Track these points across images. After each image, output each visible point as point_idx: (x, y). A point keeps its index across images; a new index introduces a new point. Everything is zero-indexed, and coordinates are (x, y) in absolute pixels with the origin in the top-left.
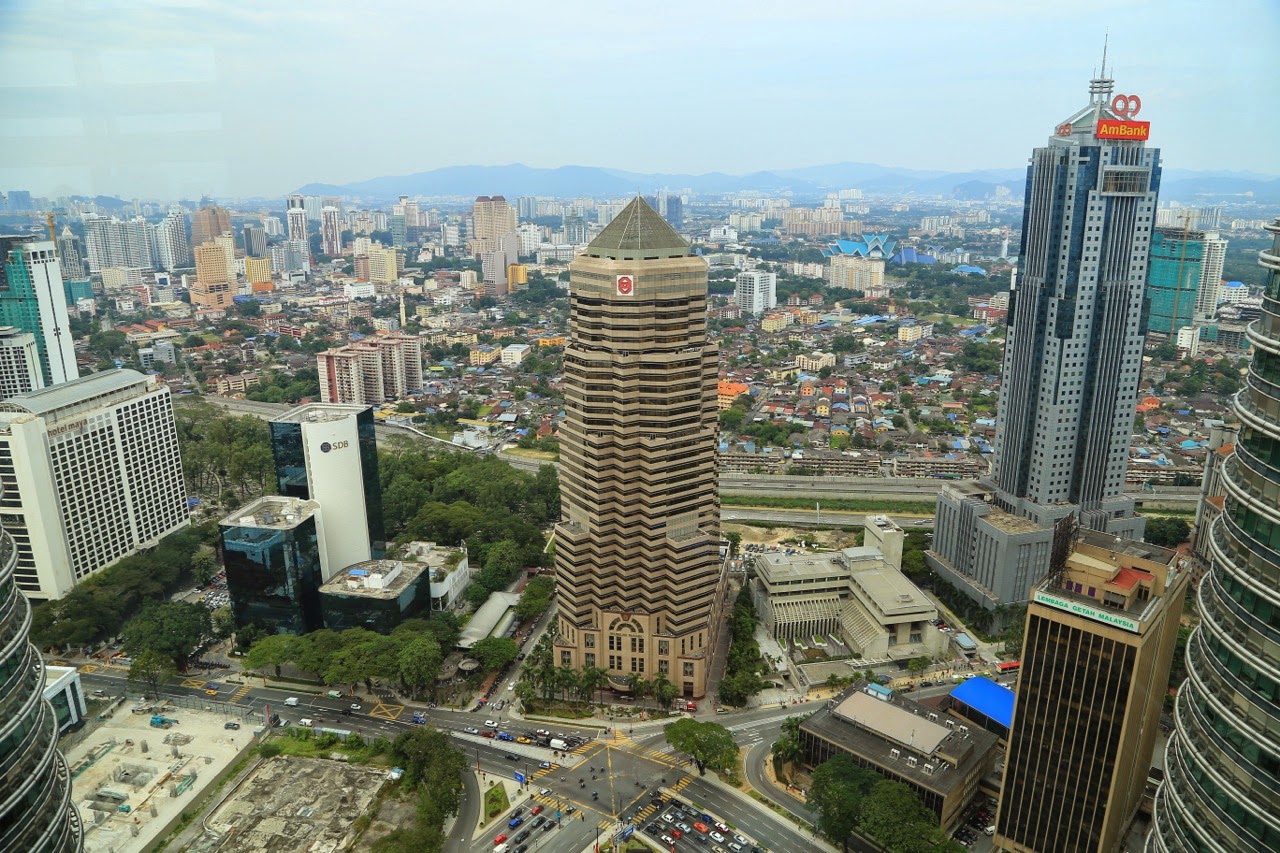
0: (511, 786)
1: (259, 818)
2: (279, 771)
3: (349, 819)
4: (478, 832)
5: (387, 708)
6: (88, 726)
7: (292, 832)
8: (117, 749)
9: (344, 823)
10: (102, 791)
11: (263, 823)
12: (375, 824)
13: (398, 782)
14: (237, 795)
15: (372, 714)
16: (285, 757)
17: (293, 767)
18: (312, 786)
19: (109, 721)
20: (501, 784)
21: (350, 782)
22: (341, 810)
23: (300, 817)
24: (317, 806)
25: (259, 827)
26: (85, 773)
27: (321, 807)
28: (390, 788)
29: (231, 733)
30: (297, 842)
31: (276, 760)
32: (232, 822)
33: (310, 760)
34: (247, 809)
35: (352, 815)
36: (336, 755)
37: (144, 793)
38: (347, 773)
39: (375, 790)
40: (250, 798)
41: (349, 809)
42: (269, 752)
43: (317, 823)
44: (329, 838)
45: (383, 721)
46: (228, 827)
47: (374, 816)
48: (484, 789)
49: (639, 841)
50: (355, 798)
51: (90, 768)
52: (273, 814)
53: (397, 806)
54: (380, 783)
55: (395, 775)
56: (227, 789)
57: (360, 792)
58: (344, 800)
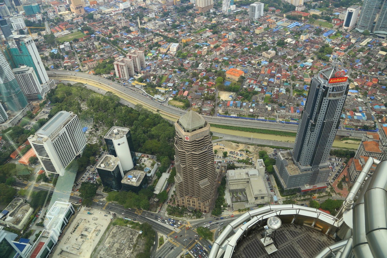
0: (165, 237)
1: (114, 243)
2: (117, 230)
3: (132, 244)
4: (158, 249)
5: (139, 211)
6: (76, 214)
7: (121, 247)
8: (83, 221)
9: (131, 245)
10: (82, 233)
11: (115, 244)
12: (137, 245)
13: (142, 234)
14: (109, 236)
15: (135, 213)
16: (118, 226)
17: (120, 229)
18: (124, 235)
19: (80, 212)
20: (163, 236)
21: (132, 234)
22: (130, 242)
23: (122, 243)
24: (125, 240)
25: (114, 246)
26: (78, 228)
27: (126, 241)
28: (140, 236)
29: (106, 218)
30: (122, 250)
31: (116, 226)
32: (109, 244)
33: (123, 227)
34: (111, 240)
35: (133, 243)
36: (128, 225)
37: (90, 235)
38: (131, 231)
39: (137, 236)
40: (112, 237)
41: (132, 241)
42: (114, 224)
43: (126, 245)
44: (128, 249)
45: (138, 215)
46: (108, 245)
47: (137, 244)
48: (159, 237)
49: (189, 255)
50: (133, 239)
51: (79, 226)
52: (117, 242)
53: (141, 241)
54: (138, 234)
55: (141, 232)
56: (107, 234)
57: (134, 237)
58: (131, 239)
